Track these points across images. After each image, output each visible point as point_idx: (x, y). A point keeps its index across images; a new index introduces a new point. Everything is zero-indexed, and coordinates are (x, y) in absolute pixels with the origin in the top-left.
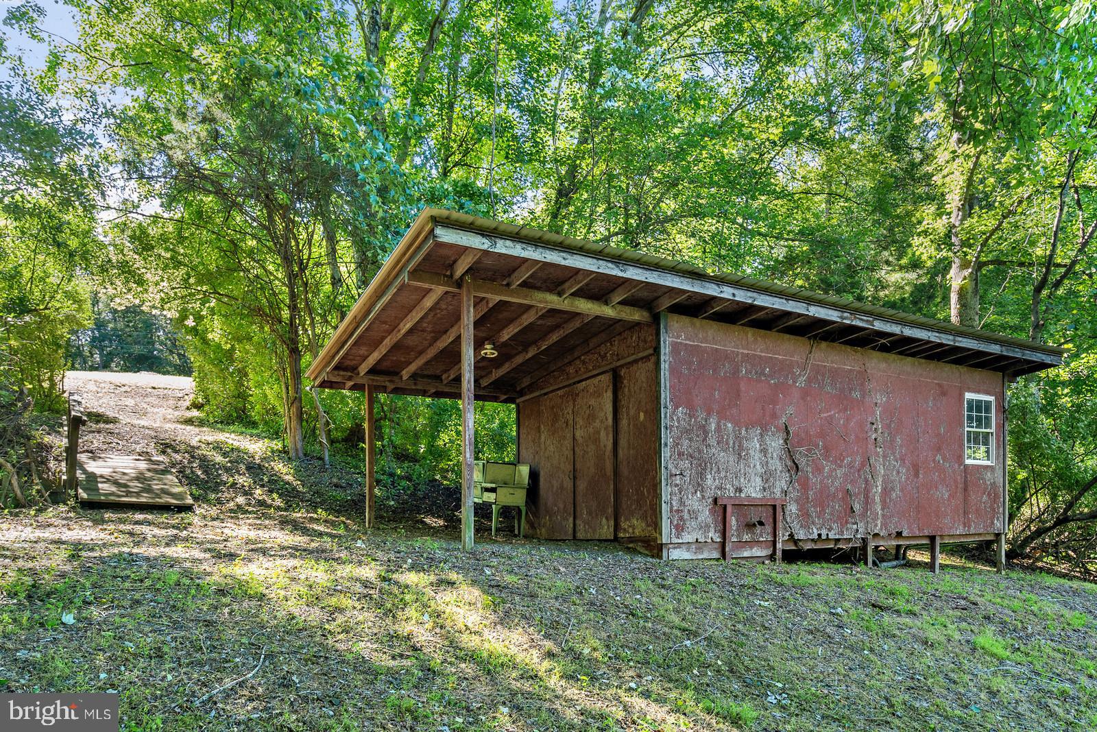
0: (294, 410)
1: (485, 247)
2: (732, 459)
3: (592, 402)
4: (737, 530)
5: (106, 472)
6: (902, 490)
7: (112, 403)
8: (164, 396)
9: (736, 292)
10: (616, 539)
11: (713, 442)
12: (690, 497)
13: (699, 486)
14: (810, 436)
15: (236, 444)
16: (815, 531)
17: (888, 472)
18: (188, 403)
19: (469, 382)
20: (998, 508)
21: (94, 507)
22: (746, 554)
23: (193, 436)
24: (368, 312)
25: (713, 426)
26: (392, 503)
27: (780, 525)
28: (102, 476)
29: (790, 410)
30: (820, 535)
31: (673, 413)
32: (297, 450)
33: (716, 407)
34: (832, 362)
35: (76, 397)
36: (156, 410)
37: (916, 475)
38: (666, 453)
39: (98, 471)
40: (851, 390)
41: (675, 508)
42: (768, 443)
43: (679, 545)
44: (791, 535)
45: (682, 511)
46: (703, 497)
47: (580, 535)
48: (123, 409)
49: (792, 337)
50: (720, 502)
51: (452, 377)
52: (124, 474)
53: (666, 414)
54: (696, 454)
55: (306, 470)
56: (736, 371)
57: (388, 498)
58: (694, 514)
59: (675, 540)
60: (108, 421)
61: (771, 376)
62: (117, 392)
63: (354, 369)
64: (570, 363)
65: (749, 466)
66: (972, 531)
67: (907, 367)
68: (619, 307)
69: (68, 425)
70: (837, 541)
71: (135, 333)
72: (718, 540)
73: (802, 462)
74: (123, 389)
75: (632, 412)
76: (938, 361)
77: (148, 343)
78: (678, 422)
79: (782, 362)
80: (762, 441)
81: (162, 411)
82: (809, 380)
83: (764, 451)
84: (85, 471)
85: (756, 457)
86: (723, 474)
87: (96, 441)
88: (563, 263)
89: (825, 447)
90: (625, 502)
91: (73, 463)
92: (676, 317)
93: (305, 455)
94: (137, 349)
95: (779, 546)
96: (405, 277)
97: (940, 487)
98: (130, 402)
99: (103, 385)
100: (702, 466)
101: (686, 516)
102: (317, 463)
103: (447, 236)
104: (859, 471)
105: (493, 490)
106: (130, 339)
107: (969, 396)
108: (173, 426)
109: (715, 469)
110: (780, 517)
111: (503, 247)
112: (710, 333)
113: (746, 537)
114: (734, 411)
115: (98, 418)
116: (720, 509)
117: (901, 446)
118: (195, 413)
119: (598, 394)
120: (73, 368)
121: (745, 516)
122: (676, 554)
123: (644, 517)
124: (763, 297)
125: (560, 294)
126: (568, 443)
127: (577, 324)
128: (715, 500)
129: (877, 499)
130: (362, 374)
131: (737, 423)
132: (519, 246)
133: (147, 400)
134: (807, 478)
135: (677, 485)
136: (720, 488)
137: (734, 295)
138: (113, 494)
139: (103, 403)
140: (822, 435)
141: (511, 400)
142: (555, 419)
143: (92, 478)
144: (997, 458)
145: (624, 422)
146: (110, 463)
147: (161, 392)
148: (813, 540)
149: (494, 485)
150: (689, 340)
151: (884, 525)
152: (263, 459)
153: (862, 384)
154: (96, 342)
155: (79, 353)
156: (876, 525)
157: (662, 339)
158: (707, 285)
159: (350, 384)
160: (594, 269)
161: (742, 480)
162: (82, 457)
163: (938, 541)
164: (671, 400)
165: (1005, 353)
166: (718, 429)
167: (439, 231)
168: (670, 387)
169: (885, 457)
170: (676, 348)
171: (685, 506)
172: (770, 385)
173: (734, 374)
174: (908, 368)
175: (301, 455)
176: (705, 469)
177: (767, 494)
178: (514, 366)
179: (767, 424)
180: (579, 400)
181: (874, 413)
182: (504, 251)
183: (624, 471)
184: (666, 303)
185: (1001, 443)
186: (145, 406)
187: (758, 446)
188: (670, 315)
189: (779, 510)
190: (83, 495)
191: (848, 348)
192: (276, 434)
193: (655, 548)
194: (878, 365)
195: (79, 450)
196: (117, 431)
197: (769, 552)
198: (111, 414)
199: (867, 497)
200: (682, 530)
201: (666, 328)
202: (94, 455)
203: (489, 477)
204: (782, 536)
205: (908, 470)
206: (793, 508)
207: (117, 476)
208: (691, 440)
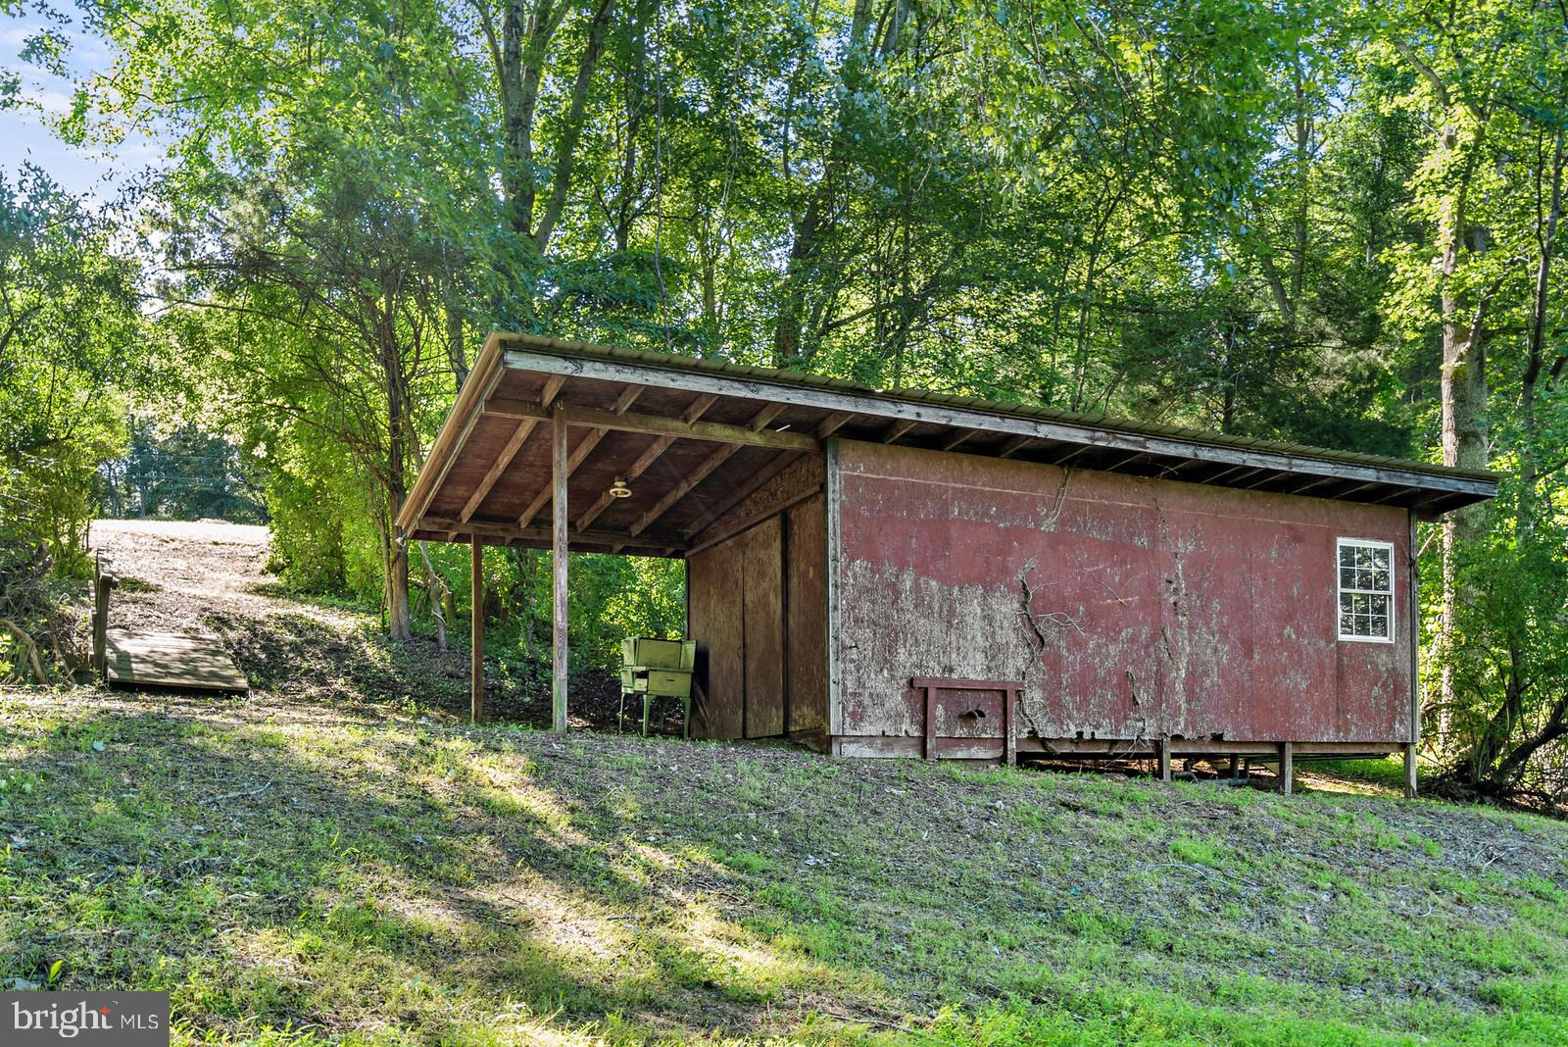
0: (396, 570)
1: (568, 372)
2: (938, 629)
3: (762, 554)
4: (946, 722)
5: (142, 651)
6: (1222, 675)
7: (155, 566)
8: (228, 554)
9: (922, 410)
10: (786, 734)
11: (908, 604)
12: (873, 676)
13: (886, 661)
14: (1064, 598)
15: (319, 619)
16: (1072, 727)
17: (1197, 650)
18: (262, 566)
19: (561, 530)
20: (1403, 705)
21: (126, 687)
22: (959, 755)
23: (261, 608)
24: (453, 444)
25: (908, 584)
26: (528, 699)
27: (1013, 718)
28: (136, 657)
29: (1031, 563)
30: (1080, 734)
31: (848, 568)
32: (400, 627)
33: (912, 559)
34: (1101, 497)
35: (106, 555)
36: (216, 575)
37: (1249, 654)
38: (835, 619)
39: (132, 650)
40: (1133, 534)
41: (850, 690)
42: (995, 607)
43: (857, 739)
44: (1033, 734)
45: (860, 695)
46: (893, 677)
47: (750, 733)
48: (169, 574)
49: (1033, 464)
50: (917, 684)
51: (587, 523)
52: (166, 654)
53: (835, 568)
54: (882, 622)
55: (412, 653)
56: (944, 510)
57: (523, 692)
58: (878, 699)
59: (849, 732)
60: (147, 589)
61: (998, 517)
62: (162, 549)
63: (455, 515)
64: (740, 503)
65: (965, 638)
66: (1352, 738)
67: (1231, 503)
68: (769, 433)
69: (96, 591)
70: (1113, 743)
71: (197, 459)
72: (916, 734)
73: (1051, 635)
74: (172, 545)
75: (802, 567)
76: (1288, 492)
77: (216, 473)
78: (855, 579)
79: (1017, 499)
80: (984, 604)
81: (225, 576)
82: (1062, 522)
83: (988, 619)
84: (116, 650)
85: (976, 628)
86: (923, 648)
87: (131, 613)
88: (671, 385)
89: (1089, 614)
90: (796, 685)
91: (101, 640)
92: (851, 443)
93: (413, 635)
94: (198, 484)
95: (1012, 745)
96: (482, 406)
97: (1292, 673)
98: (180, 564)
99: (142, 540)
100: (891, 638)
101: (867, 701)
102: (428, 645)
103: (520, 362)
104: (1147, 647)
105: (643, 675)
106: (187, 468)
107: (1342, 542)
108: (235, 596)
109: (910, 641)
110: (1013, 705)
111: (591, 371)
112: (903, 462)
113: (959, 732)
114: (941, 564)
115: (134, 585)
116: (919, 693)
117: (1220, 614)
118: (272, 579)
119: (766, 545)
120: (102, 515)
121: (959, 704)
122: (851, 750)
123: (813, 704)
124: (963, 415)
125: (686, 420)
126: (737, 610)
127: (725, 454)
128: (911, 682)
129: (1179, 687)
130: (465, 521)
131: (944, 580)
132: (612, 369)
133: (205, 560)
134: (1060, 656)
135: (852, 661)
136: (920, 666)
137: (918, 415)
138: (148, 675)
139: (143, 566)
140: (1084, 596)
141: (677, 555)
142: (725, 579)
143: (125, 658)
144: (1400, 632)
145: (794, 581)
146: (150, 641)
147: (226, 550)
148: (1071, 741)
149: (643, 669)
150: (872, 472)
151: (1191, 724)
152: (350, 638)
153: (1153, 527)
154: (137, 474)
155: (111, 492)
156: (1177, 724)
157: (830, 472)
158: (878, 403)
159: (453, 534)
160: (714, 390)
161: (954, 656)
162: (113, 634)
163: (1289, 751)
164: (844, 550)
165: (1385, 480)
166: (916, 588)
167: (509, 357)
168: (842, 533)
169: (1192, 628)
170: (851, 483)
171: (864, 687)
172: (998, 530)
173: (940, 516)
174: (1234, 504)
175: (406, 633)
176: (896, 641)
177: (994, 676)
178: (665, 508)
179: (992, 583)
180: (749, 554)
181: (1172, 567)
182: (593, 375)
183: (794, 642)
184: (831, 427)
185: (1407, 611)
186: (202, 569)
187: (979, 611)
188: (842, 441)
189: (1011, 697)
190: (112, 674)
191: (1128, 479)
192: (376, 608)
193: (821, 742)
194: (1177, 501)
195: (109, 625)
196: (158, 602)
197: (998, 753)
198: (153, 581)
199: (1160, 684)
200: (861, 719)
201: (835, 457)
202: (129, 631)
203: (641, 660)
204: (1017, 734)
205: (1234, 647)
206: (1035, 695)
207: (156, 656)
208: (873, 602)
